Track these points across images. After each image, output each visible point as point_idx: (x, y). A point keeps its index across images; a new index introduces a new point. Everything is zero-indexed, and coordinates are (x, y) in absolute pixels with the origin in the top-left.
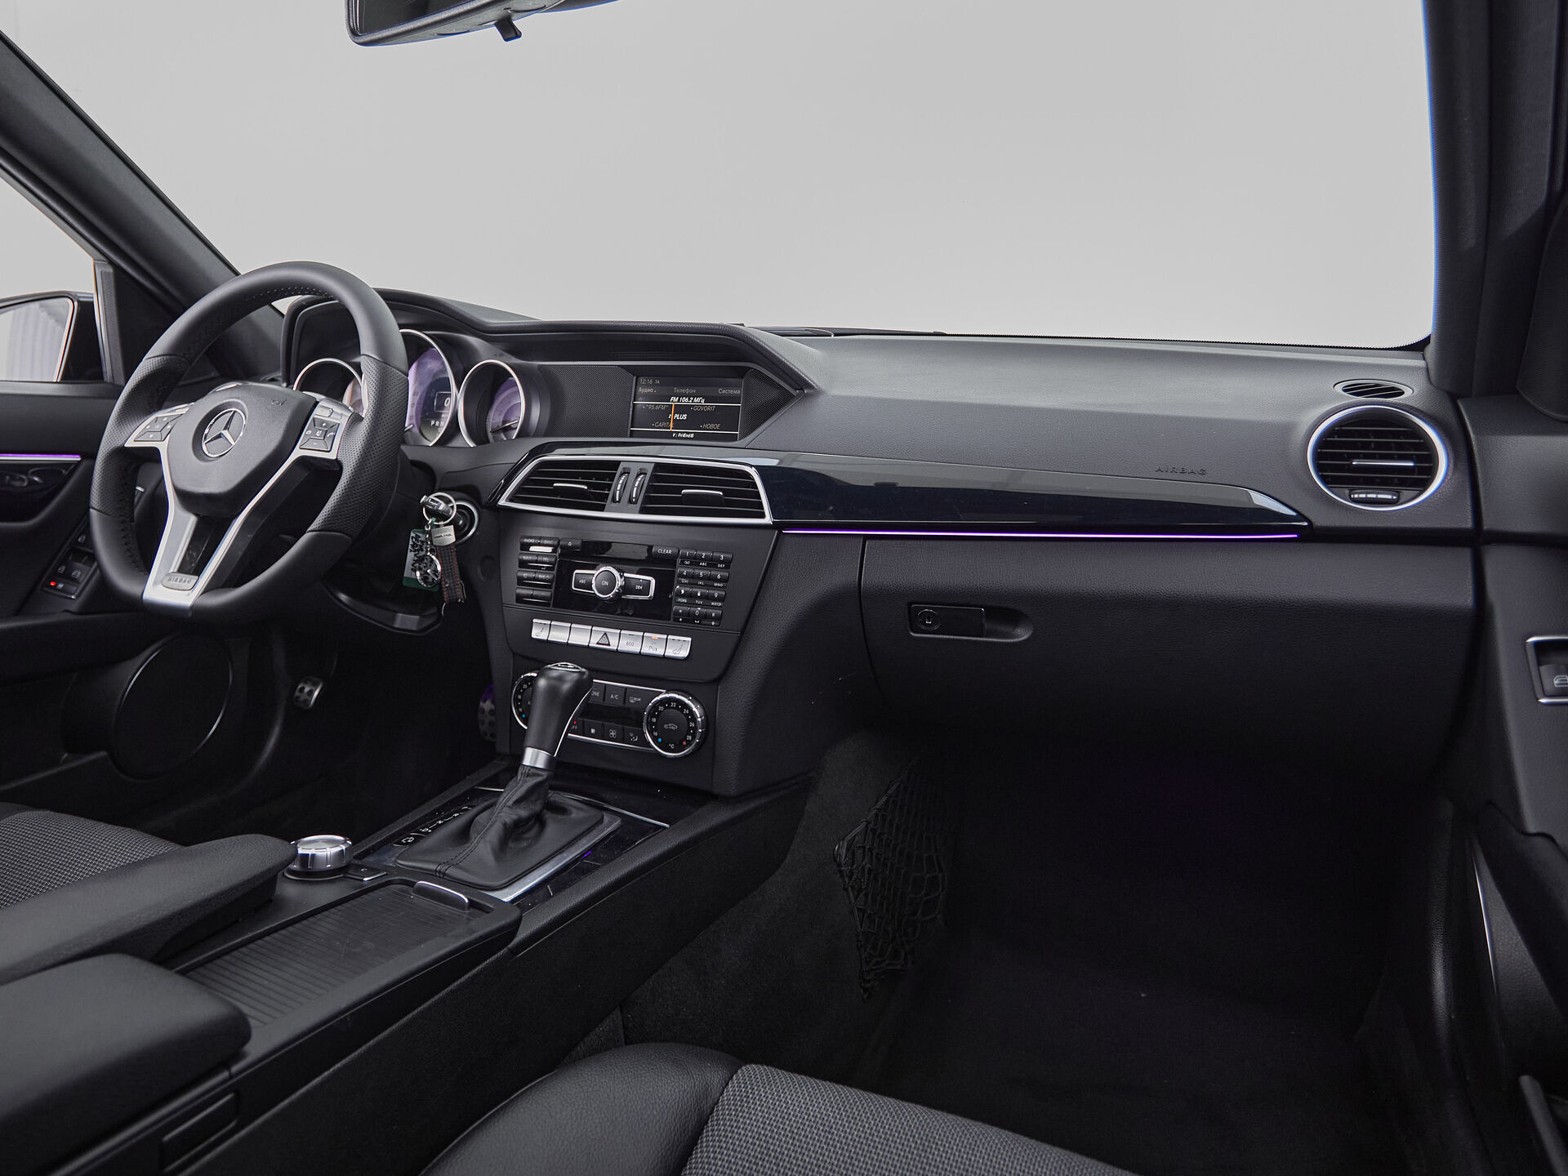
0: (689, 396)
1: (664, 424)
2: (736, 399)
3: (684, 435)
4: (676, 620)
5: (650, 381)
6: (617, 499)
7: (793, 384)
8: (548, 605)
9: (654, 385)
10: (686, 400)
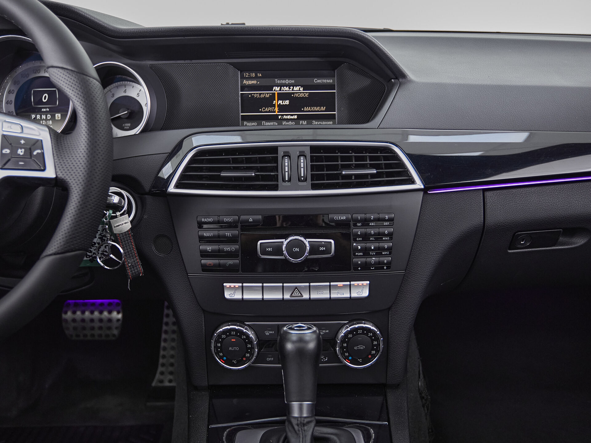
0: (289, 86)
1: (270, 109)
2: (332, 87)
3: (289, 117)
4: (356, 269)
5: (254, 75)
6: (287, 179)
7: (391, 75)
8: (237, 271)
9: (256, 78)
10: (287, 89)
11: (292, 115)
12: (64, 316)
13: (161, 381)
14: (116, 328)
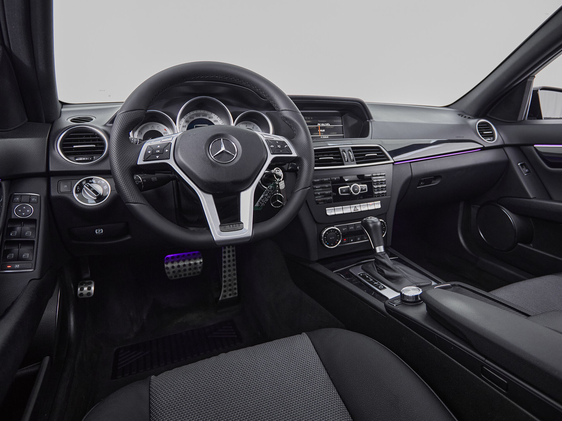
1: (317, 133)
3: (325, 137)
4: (375, 197)
5: (309, 118)
6: (346, 161)
7: (367, 118)
8: (331, 202)
9: (310, 119)
10: (323, 124)
11: (326, 136)
12: (166, 265)
13: (225, 296)
14: (200, 267)
